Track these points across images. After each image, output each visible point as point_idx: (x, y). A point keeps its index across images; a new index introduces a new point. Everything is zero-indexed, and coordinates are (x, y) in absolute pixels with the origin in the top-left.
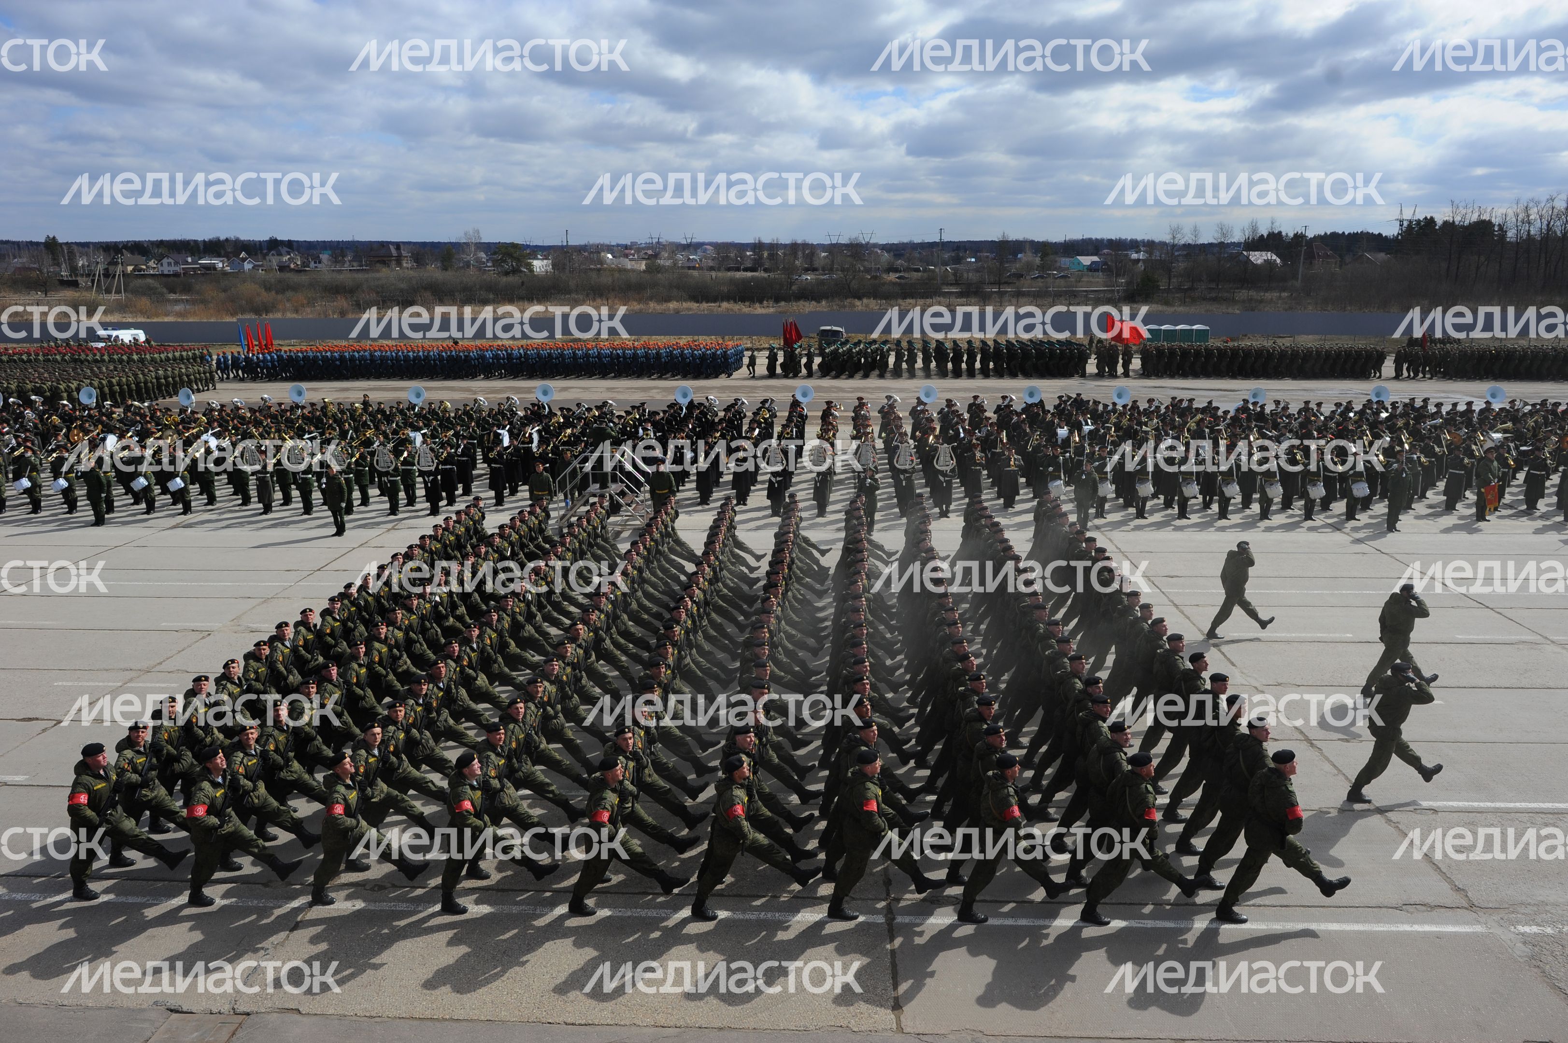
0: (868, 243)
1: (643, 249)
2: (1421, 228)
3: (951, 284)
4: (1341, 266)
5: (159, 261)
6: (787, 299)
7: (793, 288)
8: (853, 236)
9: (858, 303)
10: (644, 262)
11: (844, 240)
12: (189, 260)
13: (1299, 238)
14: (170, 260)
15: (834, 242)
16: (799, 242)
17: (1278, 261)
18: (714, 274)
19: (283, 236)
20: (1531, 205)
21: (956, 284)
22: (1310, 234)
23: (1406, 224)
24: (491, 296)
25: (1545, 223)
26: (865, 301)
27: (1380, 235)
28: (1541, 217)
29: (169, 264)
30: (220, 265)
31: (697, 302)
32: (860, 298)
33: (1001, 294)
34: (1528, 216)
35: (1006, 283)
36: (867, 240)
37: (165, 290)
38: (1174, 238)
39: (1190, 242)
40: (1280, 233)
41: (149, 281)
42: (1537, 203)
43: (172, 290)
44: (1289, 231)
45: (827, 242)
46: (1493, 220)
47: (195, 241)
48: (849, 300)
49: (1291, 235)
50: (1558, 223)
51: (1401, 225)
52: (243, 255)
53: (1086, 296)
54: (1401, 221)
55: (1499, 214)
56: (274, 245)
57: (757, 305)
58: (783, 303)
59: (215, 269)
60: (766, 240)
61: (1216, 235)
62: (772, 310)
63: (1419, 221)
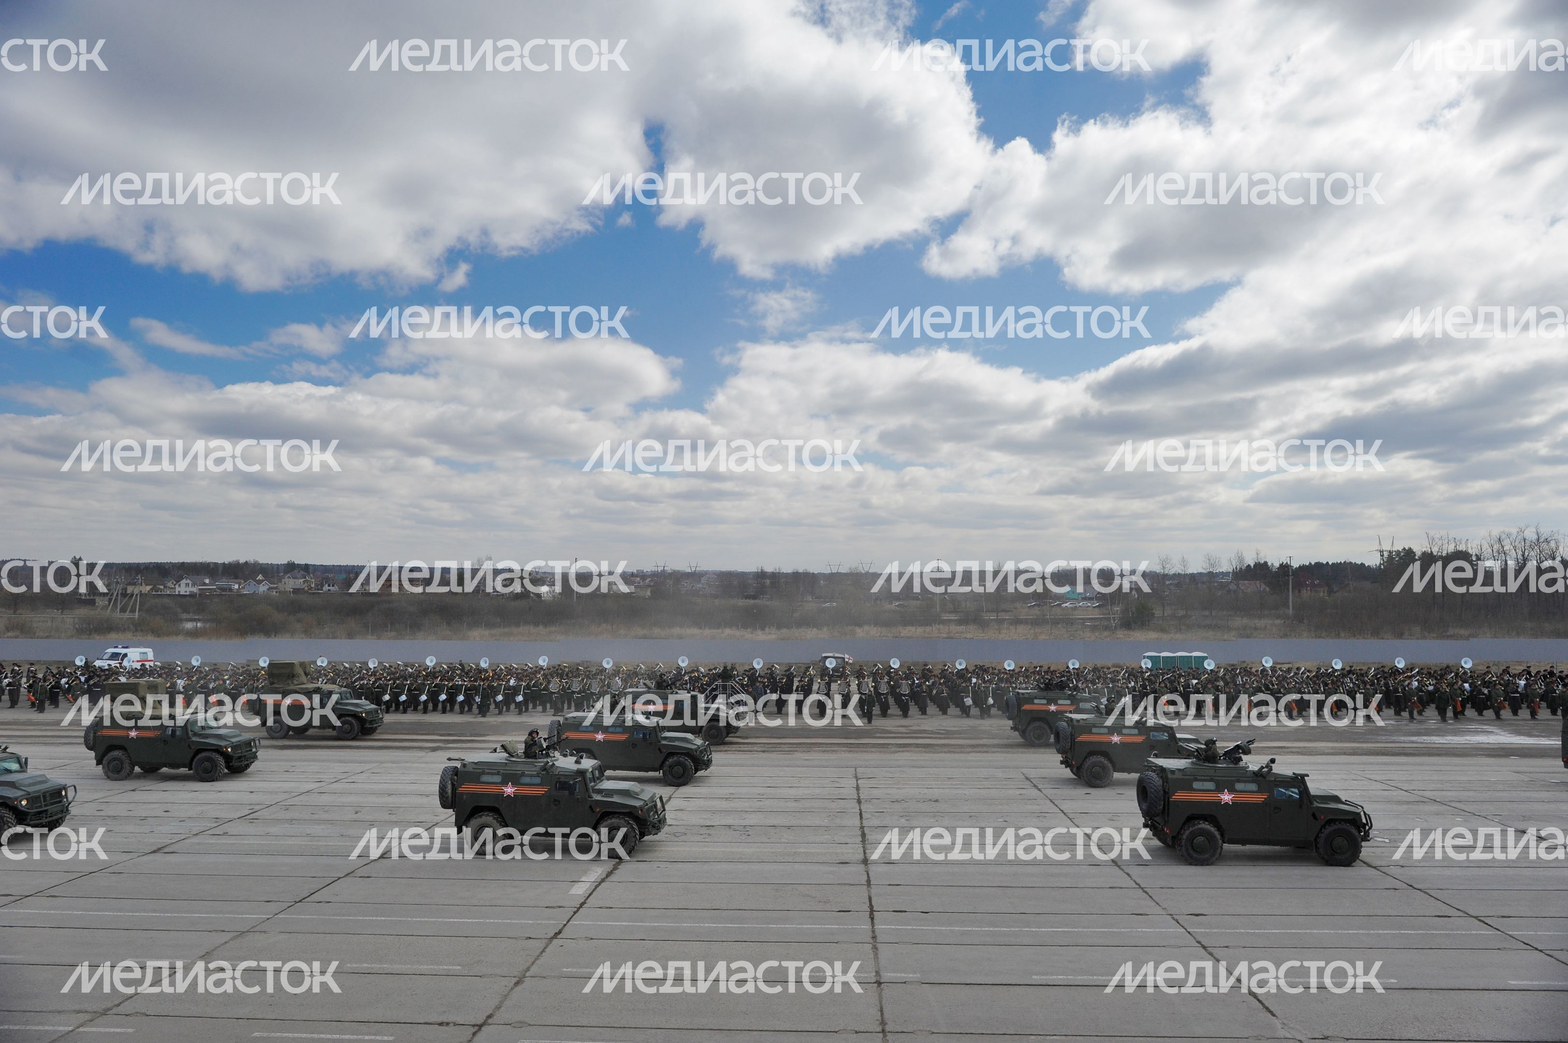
0: (867, 573)
1: (648, 576)
2: (1401, 558)
3: (950, 612)
4: (1329, 595)
5: (178, 582)
6: (788, 626)
7: (795, 615)
8: (854, 567)
9: (858, 630)
10: (649, 590)
11: (844, 570)
12: (207, 581)
13: (1285, 568)
14: (188, 581)
15: (834, 571)
16: (801, 571)
17: (1268, 589)
18: (717, 602)
19: (300, 560)
20: (1503, 537)
21: (955, 611)
22: (1295, 564)
23: (1386, 554)
24: (499, 620)
25: (1520, 553)
26: (866, 628)
27: (1362, 564)
28: (1515, 548)
29: (187, 585)
30: (236, 586)
31: (701, 628)
32: (860, 625)
33: (1000, 622)
34: (1503, 547)
35: (1003, 611)
36: (866, 569)
37: (179, 610)
38: (1164, 568)
39: (1180, 572)
40: (1266, 563)
41: (166, 600)
42: (1509, 535)
43: (186, 611)
44: (1274, 560)
45: (828, 571)
46: (1470, 551)
47: (216, 564)
48: (850, 628)
49: (1277, 565)
50: (1532, 553)
51: (1382, 556)
52: (260, 577)
53: (1083, 624)
54: (1381, 552)
55: (1474, 546)
56: (291, 567)
57: (759, 632)
58: (785, 630)
59: (231, 590)
60: (769, 569)
61: (1204, 566)
62: (774, 636)
63: (1398, 553)
